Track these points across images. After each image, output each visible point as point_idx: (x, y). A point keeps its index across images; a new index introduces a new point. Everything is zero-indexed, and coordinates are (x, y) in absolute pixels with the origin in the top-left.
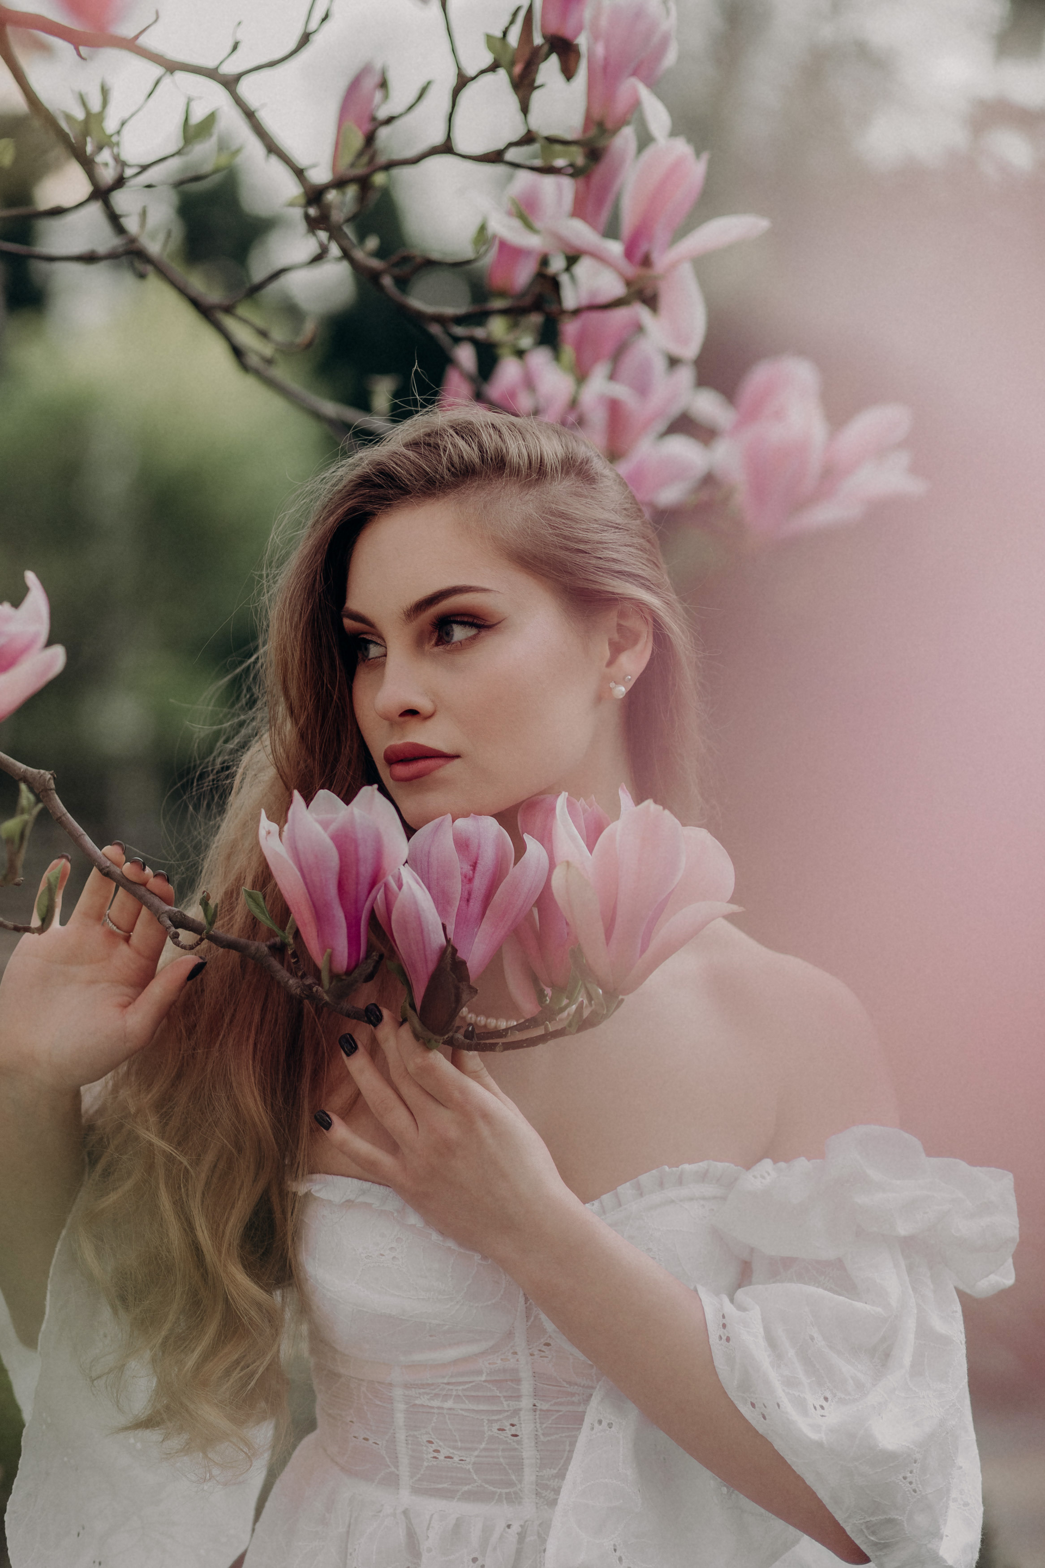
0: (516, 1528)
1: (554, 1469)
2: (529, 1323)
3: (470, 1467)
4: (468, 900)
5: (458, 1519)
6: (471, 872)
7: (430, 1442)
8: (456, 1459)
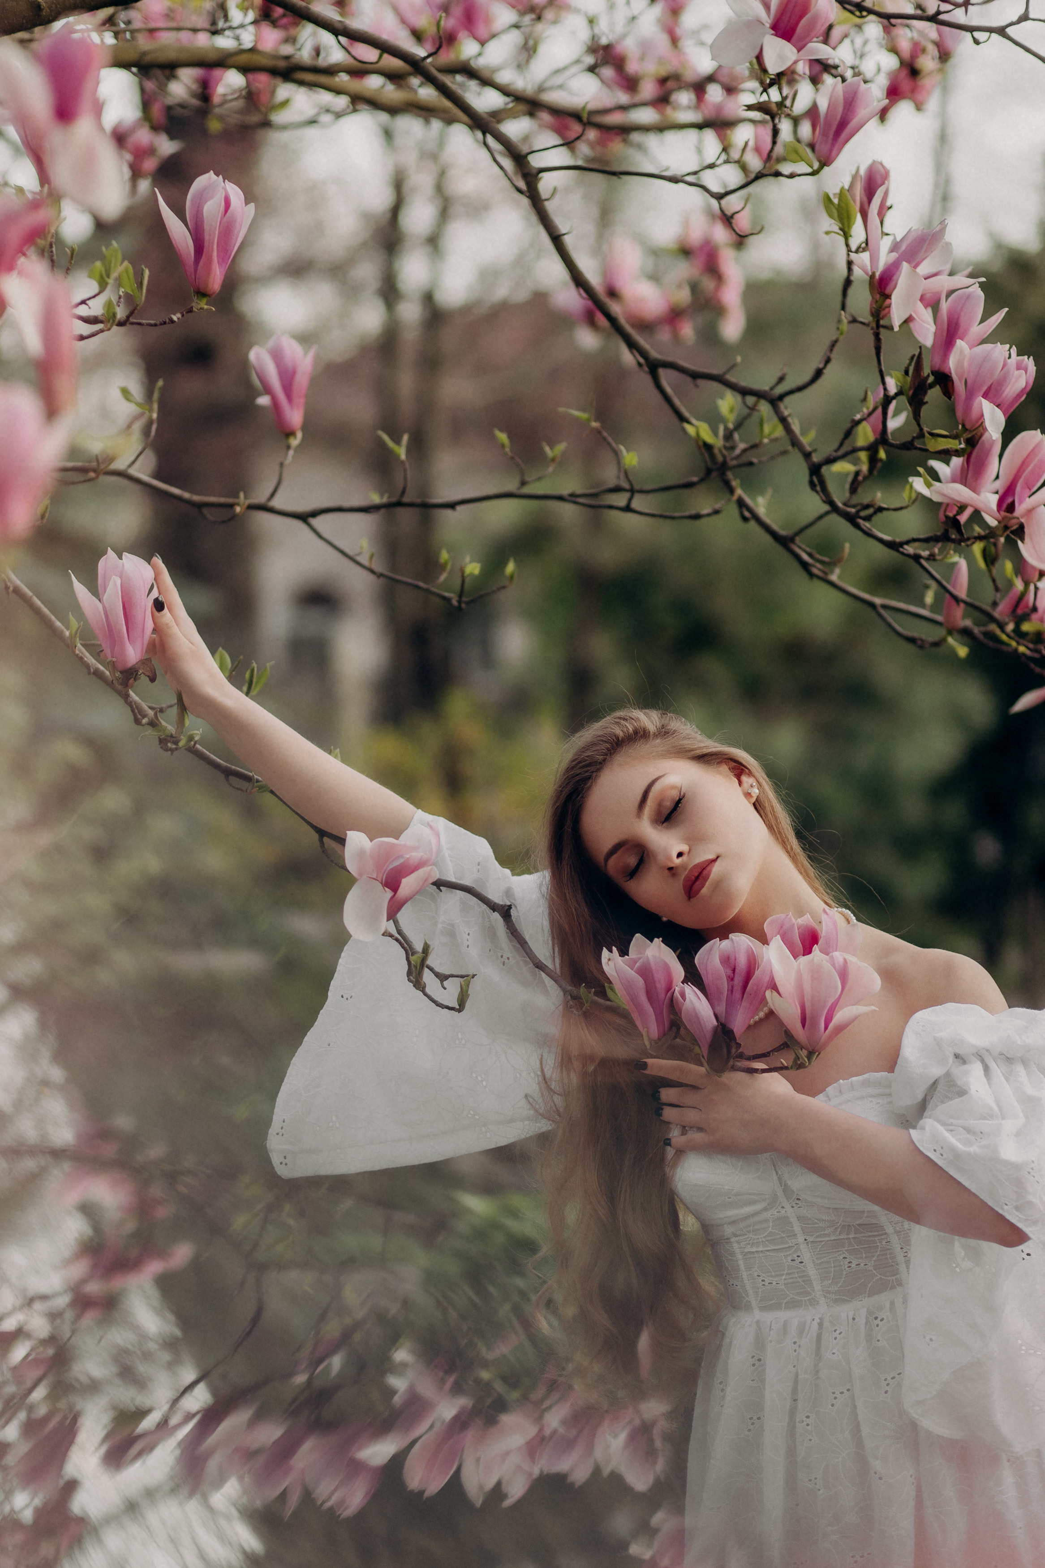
0: (817, 1321)
1: (830, 1280)
2: (783, 1187)
3: (783, 1287)
4: (732, 991)
5: (785, 1321)
6: (732, 974)
7: (759, 1276)
8: (774, 1283)
